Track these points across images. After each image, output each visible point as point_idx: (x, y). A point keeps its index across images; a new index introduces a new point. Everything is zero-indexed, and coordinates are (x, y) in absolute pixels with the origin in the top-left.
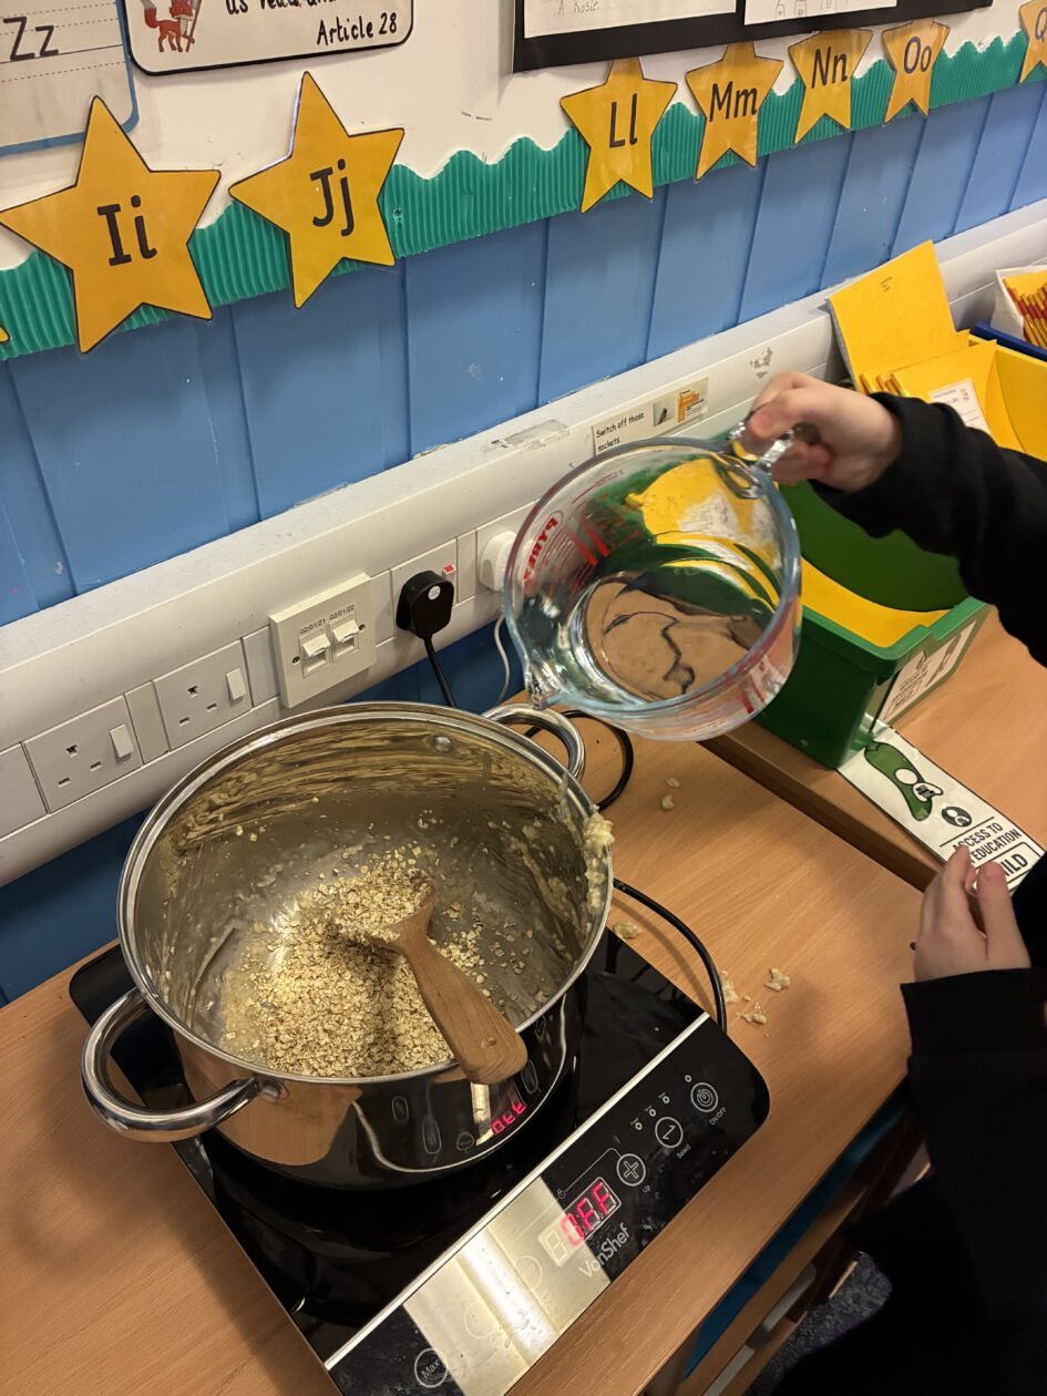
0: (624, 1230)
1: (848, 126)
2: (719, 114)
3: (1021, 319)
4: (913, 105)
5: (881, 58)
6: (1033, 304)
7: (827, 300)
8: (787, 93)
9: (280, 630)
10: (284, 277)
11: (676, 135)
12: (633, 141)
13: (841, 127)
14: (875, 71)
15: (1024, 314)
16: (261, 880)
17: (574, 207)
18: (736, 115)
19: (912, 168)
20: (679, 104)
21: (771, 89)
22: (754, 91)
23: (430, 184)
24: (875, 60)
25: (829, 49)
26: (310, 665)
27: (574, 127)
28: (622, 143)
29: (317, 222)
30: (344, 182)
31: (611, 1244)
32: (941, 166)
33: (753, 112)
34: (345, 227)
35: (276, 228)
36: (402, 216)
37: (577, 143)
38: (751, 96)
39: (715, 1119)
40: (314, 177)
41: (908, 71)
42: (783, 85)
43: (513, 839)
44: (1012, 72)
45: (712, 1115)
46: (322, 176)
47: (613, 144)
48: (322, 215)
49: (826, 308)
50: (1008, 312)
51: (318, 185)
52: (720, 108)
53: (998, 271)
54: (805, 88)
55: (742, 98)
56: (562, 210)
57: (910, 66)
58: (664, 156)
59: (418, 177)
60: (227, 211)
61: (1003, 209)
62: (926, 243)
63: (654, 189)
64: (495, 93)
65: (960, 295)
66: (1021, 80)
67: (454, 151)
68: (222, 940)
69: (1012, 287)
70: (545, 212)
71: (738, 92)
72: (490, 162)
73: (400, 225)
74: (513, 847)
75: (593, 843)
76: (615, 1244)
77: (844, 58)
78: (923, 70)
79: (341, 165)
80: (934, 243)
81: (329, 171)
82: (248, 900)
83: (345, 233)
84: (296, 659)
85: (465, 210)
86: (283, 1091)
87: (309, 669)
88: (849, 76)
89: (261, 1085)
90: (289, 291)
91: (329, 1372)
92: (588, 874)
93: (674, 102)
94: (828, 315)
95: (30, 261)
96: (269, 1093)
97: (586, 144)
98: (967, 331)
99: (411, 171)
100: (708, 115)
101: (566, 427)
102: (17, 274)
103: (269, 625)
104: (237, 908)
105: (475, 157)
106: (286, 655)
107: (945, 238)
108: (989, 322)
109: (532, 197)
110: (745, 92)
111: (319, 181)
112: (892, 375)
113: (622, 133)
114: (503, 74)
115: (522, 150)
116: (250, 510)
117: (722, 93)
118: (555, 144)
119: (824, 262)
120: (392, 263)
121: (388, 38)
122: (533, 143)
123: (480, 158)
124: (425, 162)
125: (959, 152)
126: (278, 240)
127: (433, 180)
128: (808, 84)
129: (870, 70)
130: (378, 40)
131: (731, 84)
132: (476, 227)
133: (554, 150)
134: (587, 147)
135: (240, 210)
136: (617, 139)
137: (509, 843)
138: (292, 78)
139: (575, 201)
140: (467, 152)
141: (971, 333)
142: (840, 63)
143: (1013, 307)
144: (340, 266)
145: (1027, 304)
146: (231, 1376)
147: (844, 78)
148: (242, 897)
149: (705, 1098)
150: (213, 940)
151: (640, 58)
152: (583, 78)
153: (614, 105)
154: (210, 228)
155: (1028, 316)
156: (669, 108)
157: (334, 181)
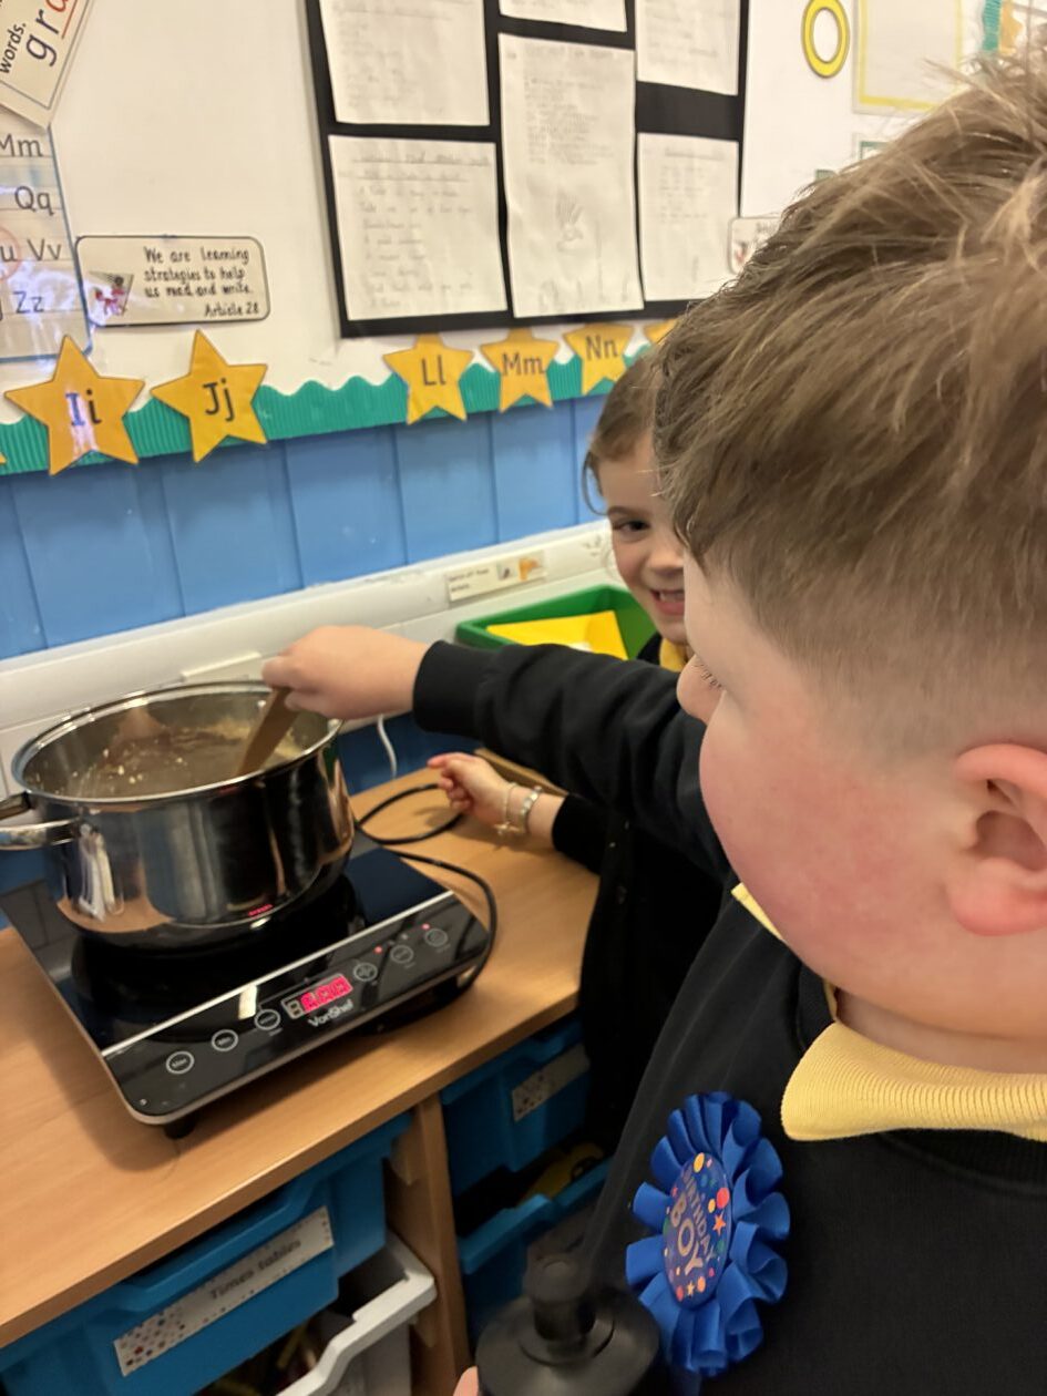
0: (350, 1003)
2: (512, 372)
5: (647, 343)
8: (567, 363)
10: (187, 443)
11: (472, 380)
12: (443, 382)
17: (402, 421)
18: (526, 373)
20: (477, 364)
21: (553, 360)
22: (538, 360)
23: (289, 398)
24: (642, 344)
25: (598, 337)
27: (395, 374)
28: (433, 383)
29: (209, 412)
30: (226, 392)
31: (338, 1010)
33: (541, 372)
34: (228, 417)
35: (181, 414)
36: (269, 414)
37: (397, 384)
38: (537, 362)
39: (440, 952)
40: (206, 386)
42: (563, 358)
45: (441, 948)
46: (212, 386)
47: (427, 383)
48: (212, 408)
51: (208, 392)
52: (512, 368)
54: (582, 359)
55: (529, 364)
56: (392, 422)
58: (472, 395)
59: (281, 394)
60: (150, 403)
63: (467, 415)
64: (331, 348)
67: (307, 380)
71: (525, 359)
72: (333, 389)
73: (268, 419)
76: (341, 1010)
79: (224, 381)
81: (216, 384)
83: (230, 419)
90: (189, 455)
93: (473, 362)
95: (23, 420)
97: (404, 383)
99: (274, 389)
100: (502, 370)
102: (15, 428)
109: (368, 412)
110: (532, 360)
111: (209, 389)
113: (433, 376)
114: (334, 339)
115: (357, 383)
117: (511, 358)
118: (383, 382)
120: (263, 440)
121: (253, 316)
122: (364, 380)
123: (325, 386)
124: (287, 386)
126: (182, 421)
127: (291, 396)
128: (585, 358)
130: (245, 316)
131: (518, 354)
132: (327, 426)
133: (382, 385)
134: (406, 385)
135: (156, 402)
136: (429, 380)
138: (188, 335)
139: (402, 416)
140: (316, 382)
144: (226, 440)
151: (439, 334)
152: (397, 345)
153: (423, 361)
154: (138, 412)
156: (469, 365)
157: (219, 390)
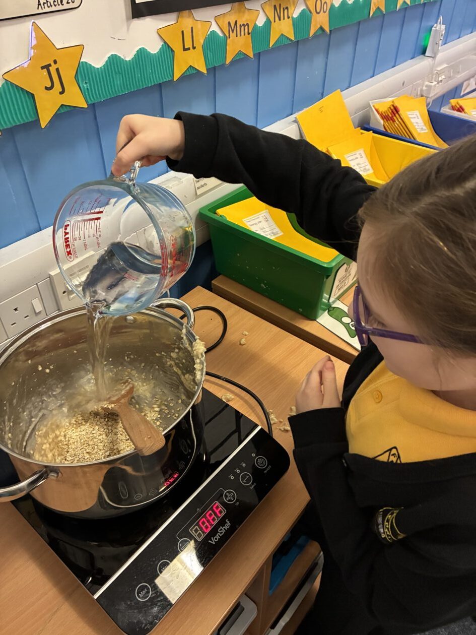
0: (228, 522)
1: (293, 39)
2: (233, 35)
3: (382, 122)
4: (321, 28)
5: (305, 8)
6: (387, 114)
7: (296, 118)
8: (263, 25)
9: (54, 279)
10: (34, 114)
11: (214, 45)
12: (194, 48)
13: (291, 40)
14: (303, 13)
15: (383, 119)
16: (55, 391)
17: (170, 79)
18: (241, 36)
19: (327, 58)
20: (213, 31)
21: (255, 23)
22: (248, 24)
23: (100, 70)
24: (302, 9)
25: (280, 4)
26: (71, 295)
27: (165, 42)
28: (189, 49)
29: (47, 88)
30: (57, 70)
31: (223, 529)
32: (340, 57)
33: (249, 34)
34: (61, 91)
35: (27, 92)
36: (88, 85)
37: (167, 49)
38: (247, 27)
39: (266, 471)
40: (43, 68)
41: (318, 13)
42: (261, 22)
43: (168, 360)
44: (366, 12)
45: (265, 469)
46: (47, 67)
47: (185, 49)
48: (49, 85)
49: (296, 121)
50: (376, 119)
51: (45, 71)
52: (233, 31)
53: (370, 102)
54: (271, 22)
55: (243, 28)
56: (165, 80)
57: (318, 11)
58: (210, 55)
59: (94, 67)
60: (3, 85)
61: (372, 75)
62: (336, 91)
63: (207, 70)
64: (125, 27)
65: (355, 113)
66: (371, 16)
67: (109, 55)
68: (38, 419)
69: (377, 108)
70: (157, 81)
71: (240, 25)
72: (127, 59)
73: (87, 89)
74: (168, 363)
75: (197, 352)
76: (224, 529)
77: (287, 8)
78: (324, 12)
79: (55, 62)
80: (341, 91)
81: (50, 65)
82: (49, 400)
83: (61, 93)
84: (64, 292)
85: (118, 82)
86: (60, 474)
87: (72, 297)
88: (290, 16)
89: (49, 472)
90: (37, 121)
91: (96, 600)
92: (195, 366)
93: (211, 30)
94: (296, 124)
96: (53, 475)
97: (172, 49)
98: (359, 128)
99: (89, 64)
100: (227, 35)
101: (180, 179)
103: (49, 277)
104: (44, 404)
105: (119, 57)
106: (60, 291)
107: (347, 89)
108: (369, 124)
109: (150, 75)
110: (243, 25)
111: (45, 70)
112: (327, 149)
113: (188, 44)
114: (128, 19)
115: (142, 53)
116: (36, 226)
117: (233, 25)
118: (158, 50)
119: (293, 101)
120: (86, 106)
121: (71, 5)
122: (146, 50)
123: (122, 57)
124: (96, 60)
125: (348, 49)
126: (29, 98)
127: (101, 68)
128: (273, 21)
129: (300, 14)
130: (65, 6)
131: (236, 22)
132: (125, 88)
133: (157, 53)
134: (173, 51)
135: (9, 85)
136: (186, 47)
137: (167, 362)
138: (27, 25)
139: (171, 76)
140: (115, 55)
141: (361, 129)
142: (286, 11)
143: (378, 117)
144: (61, 108)
145: (384, 115)
146: (56, 611)
147: (289, 17)
148: (46, 399)
149: (261, 462)
150: (33, 419)
151: (192, 10)
152: (166, 20)
153: (183, 32)
155: (385, 120)
156: (209, 33)
157: (53, 69)
